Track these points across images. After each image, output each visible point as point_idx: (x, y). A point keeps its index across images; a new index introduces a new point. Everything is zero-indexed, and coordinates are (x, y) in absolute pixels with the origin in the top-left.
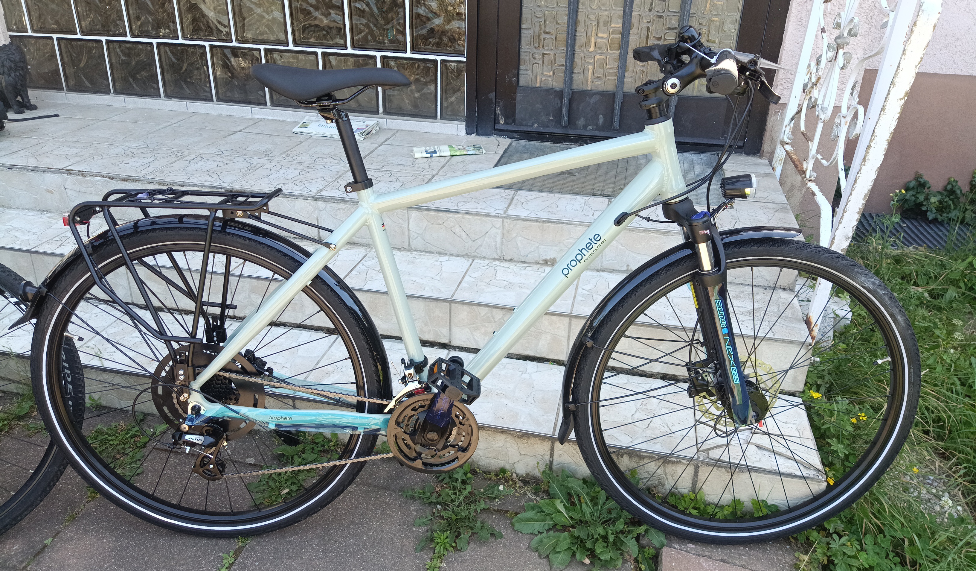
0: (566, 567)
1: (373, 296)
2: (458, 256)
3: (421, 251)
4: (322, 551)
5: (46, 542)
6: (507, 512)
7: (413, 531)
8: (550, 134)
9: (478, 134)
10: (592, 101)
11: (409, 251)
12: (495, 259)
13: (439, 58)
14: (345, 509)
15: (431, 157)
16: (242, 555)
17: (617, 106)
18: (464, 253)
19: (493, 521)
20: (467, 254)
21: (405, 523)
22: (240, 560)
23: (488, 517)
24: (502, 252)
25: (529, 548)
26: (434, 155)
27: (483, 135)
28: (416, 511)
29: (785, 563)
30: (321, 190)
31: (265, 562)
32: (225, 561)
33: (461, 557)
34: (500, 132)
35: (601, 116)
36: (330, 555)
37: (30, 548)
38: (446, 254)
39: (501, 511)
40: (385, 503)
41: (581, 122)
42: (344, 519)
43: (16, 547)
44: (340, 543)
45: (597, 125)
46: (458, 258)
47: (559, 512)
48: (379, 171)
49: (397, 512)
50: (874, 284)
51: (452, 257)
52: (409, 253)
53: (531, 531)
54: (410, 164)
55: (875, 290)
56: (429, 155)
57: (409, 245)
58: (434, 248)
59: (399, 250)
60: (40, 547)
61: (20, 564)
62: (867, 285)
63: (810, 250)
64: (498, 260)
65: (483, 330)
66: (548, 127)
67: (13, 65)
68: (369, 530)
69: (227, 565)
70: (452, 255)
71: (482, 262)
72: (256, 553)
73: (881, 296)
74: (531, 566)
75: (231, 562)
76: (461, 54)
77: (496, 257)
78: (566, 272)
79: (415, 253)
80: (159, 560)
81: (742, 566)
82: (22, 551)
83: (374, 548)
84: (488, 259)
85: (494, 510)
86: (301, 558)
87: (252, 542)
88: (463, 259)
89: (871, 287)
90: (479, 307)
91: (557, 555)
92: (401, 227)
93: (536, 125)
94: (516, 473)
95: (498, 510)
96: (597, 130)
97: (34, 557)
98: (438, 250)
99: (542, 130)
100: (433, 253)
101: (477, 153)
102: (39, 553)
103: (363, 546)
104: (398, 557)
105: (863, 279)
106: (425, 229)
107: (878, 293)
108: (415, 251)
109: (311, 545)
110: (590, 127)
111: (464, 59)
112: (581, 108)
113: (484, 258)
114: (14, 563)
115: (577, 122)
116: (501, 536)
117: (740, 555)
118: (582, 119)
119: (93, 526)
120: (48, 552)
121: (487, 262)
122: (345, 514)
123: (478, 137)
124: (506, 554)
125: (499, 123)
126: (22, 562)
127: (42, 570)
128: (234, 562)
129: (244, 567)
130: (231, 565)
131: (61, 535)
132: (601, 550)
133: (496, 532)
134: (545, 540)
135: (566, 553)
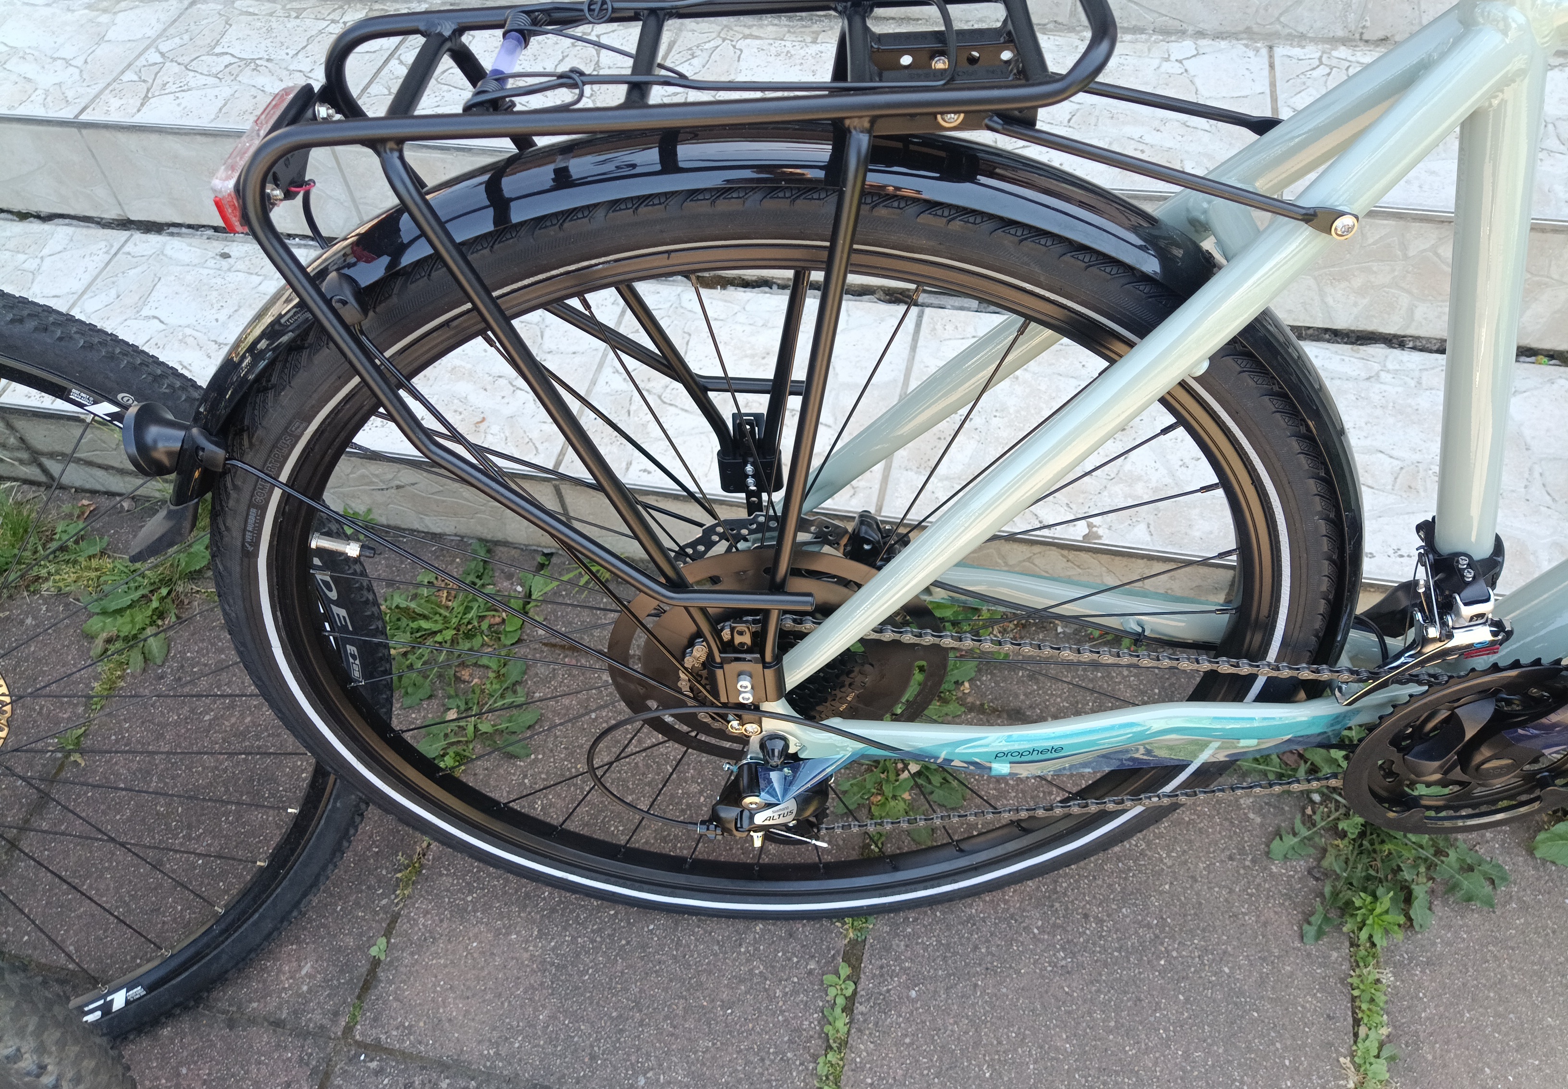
2: (1219, 36)
4: (1063, 949)
5: (374, 951)
7: (1273, 876)
12: (1335, 41)
18: (1241, 28)
20: (1248, 31)
21: (1242, 850)
22: (866, 982)
24: (1362, 18)
31: (931, 988)
32: (833, 991)
33: (1425, 945)
36: (1085, 958)
37: (342, 971)
38: (1184, 32)
43: (307, 969)
44: (1100, 922)
46: (1223, 44)
51: (1203, 42)
60: (363, 967)
61: (334, 1022)
64: (1344, 41)
65: (1357, 282)
69: (841, 1001)
70: (1200, 34)
71: (1296, 52)
72: (899, 960)
75: (848, 993)
77: (1340, 33)
80: (665, 990)
82: (325, 980)
83: (1192, 933)
84: (1315, 40)
86: (1018, 972)
88: (1239, 48)
97: (359, 997)
98: (1160, 21)
102: (367, 985)
103: (1161, 927)
104: (1265, 959)
109: (1027, 929)
113: (1301, 39)
114: (317, 1017)
119: (471, 892)
120: (390, 982)
121: (1312, 52)
124: (1537, 934)
126: (336, 1014)
127: (391, 1038)
128: (855, 993)
129: (885, 1005)
130: (851, 1000)
131: (402, 925)
133: (1495, 871)
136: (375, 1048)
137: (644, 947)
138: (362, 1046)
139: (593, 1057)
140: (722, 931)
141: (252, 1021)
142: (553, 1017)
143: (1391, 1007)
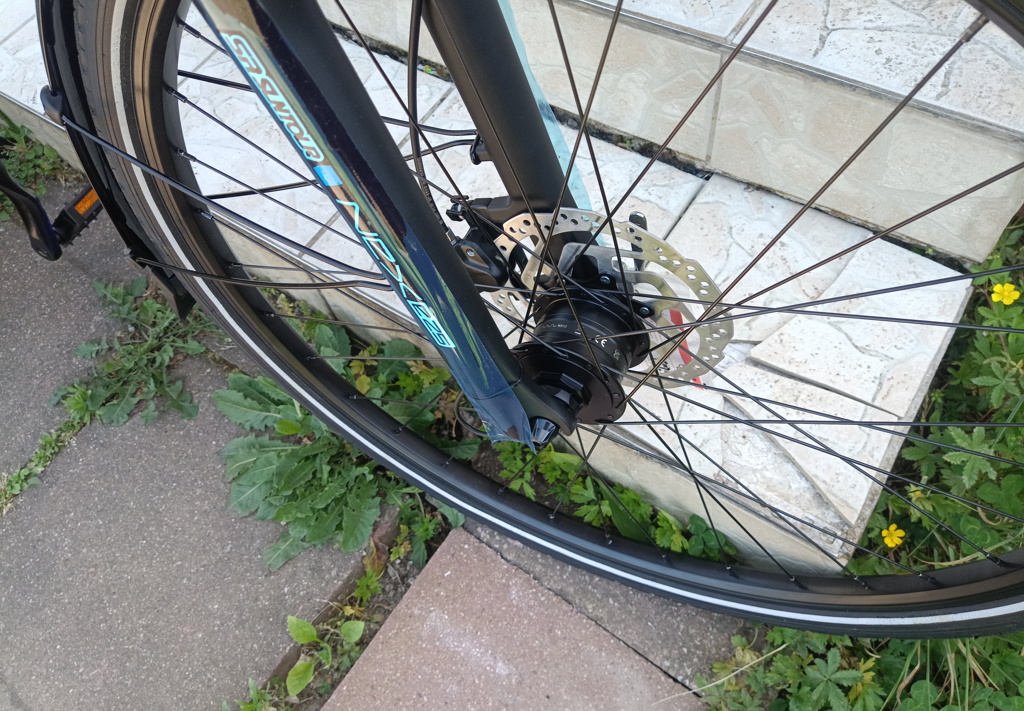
0: (250, 515)
6: (232, 368)
7: (70, 364)
19: (201, 381)
23: (200, 368)
25: (220, 453)
28: (98, 326)
29: (697, 647)
33: (107, 436)
39: (225, 362)
40: (67, 296)
47: (293, 403)
49: (71, 320)
53: (242, 422)
68: (16, 341)
74: (199, 491)
81: (597, 621)
85: (214, 360)
91: (244, 488)
95: (221, 359)
104: (22, 405)
116: (192, 413)
117: (607, 595)
124: (177, 453)
132: (299, 515)
133: (186, 404)
134: (241, 452)
135: (263, 487)
143: (59, 458)
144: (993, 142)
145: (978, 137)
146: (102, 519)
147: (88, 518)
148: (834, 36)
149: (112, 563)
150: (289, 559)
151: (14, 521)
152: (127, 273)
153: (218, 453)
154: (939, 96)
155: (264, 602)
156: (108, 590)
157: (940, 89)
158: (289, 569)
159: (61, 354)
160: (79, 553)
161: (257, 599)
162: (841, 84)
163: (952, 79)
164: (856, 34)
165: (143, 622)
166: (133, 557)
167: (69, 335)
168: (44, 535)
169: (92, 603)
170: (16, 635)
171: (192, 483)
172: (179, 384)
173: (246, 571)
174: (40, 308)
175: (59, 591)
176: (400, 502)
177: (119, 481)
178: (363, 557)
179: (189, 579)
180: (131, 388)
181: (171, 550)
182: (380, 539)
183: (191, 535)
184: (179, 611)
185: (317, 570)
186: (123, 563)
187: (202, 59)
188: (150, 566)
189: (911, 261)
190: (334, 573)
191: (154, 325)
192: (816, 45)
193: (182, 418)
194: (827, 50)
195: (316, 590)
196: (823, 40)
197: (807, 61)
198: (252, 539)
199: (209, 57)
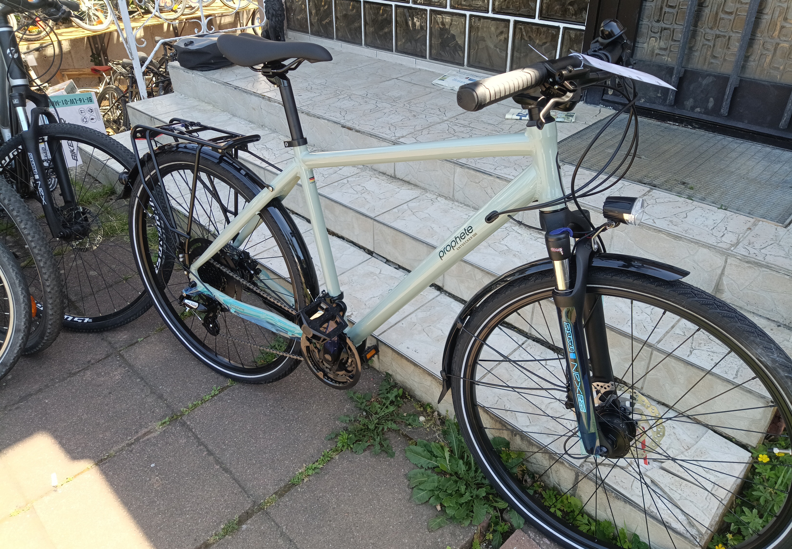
0: (422, 504)
1: (395, 232)
3: (461, 203)
4: (270, 411)
5: (139, 340)
6: (411, 439)
7: (335, 423)
8: (655, 110)
9: (586, 102)
10: (705, 82)
11: (453, 201)
13: (562, 25)
14: (304, 388)
15: (521, 119)
16: (226, 392)
17: (729, 91)
19: (396, 442)
21: (333, 415)
22: (222, 394)
23: (395, 437)
25: (406, 475)
26: (523, 118)
27: (591, 104)
28: (348, 410)
30: (403, 137)
31: (234, 402)
32: (213, 391)
33: (353, 458)
34: (607, 103)
35: (711, 99)
36: (272, 415)
37: (130, 340)
39: (408, 436)
40: (332, 394)
41: (689, 103)
42: (298, 394)
43: (125, 337)
45: (706, 108)
47: (445, 458)
48: (465, 126)
49: (335, 405)
50: (774, 361)
52: (450, 203)
53: (417, 463)
54: (496, 123)
55: (775, 369)
56: (518, 117)
57: (453, 196)
58: (471, 203)
59: (446, 198)
60: (135, 341)
62: (763, 359)
63: (696, 299)
66: (654, 103)
67: (274, 13)
68: (308, 409)
69: (213, 394)
72: (233, 394)
73: (782, 377)
74: (396, 490)
76: (582, 23)
78: (441, 254)
79: (456, 203)
82: (126, 340)
83: (302, 423)
85: (403, 434)
86: (255, 410)
87: (236, 386)
89: (769, 363)
90: (465, 264)
91: (420, 491)
92: (448, 179)
93: (643, 100)
94: (438, 412)
95: (406, 435)
96: (705, 113)
97: (128, 346)
99: (648, 105)
100: (469, 206)
101: (566, 121)
102: (132, 345)
103: (296, 418)
104: (312, 437)
105: (759, 351)
106: (465, 185)
107: (779, 373)
108: (457, 201)
109: (267, 403)
110: (698, 110)
111: (584, 28)
112: (691, 88)
114: (118, 346)
115: (685, 103)
116: (392, 455)
118: (691, 100)
119: (166, 339)
120: (136, 346)
122: (302, 391)
123: (585, 105)
124: (386, 472)
125: (607, 93)
126: (121, 347)
127: (126, 356)
128: (217, 394)
129: (221, 400)
130: (215, 395)
131: (149, 338)
132: (451, 505)
133: (390, 451)
134: (419, 475)
135: (429, 493)
136: (122, 356)
137: (187, 365)
138: (120, 355)
139: (157, 378)
140: (205, 369)
141: (106, 341)
142: (157, 368)
143: (330, 463)
144: (754, 397)
145: (749, 395)
146: (351, 493)
147: (344, 492)
148: (695, 351)
149: (356, 513)
150: (440, 527)
151: (308, 486)
152: (361, 390)
153: (405, 475)
154: (734, 378)
155: (429, 543)
156: (354, 524)
157: (734, 376)
158: (440, 531)
159: (330, 418)
160: (340, 506)
161: (425, 542)
162: (698, 368)
163: (739, 373)
164: (703, 352)
165: (371, 541)
166: (366, 512)
167: (334, 411)
168: (323, 495)
169: (347, 529)
170: (309, 537)
171: (393, 485)
172: (388, 441)
173: (420, 528)
174: (320, 397)
175: (330, 521)
176: (492, 512)
177: (359, 478)
178: (475, 533)
179: (393, 527)
180: (366, 439)
181: (384, 513)
182: (482, 527)
183: (393, 508)
184: (389, 540)
185: (453, 534)
186: (361, 514)
187: (416, 308)
188: (374, 517)
189: (726, 443)
190: (461, 537)
191: (376, 413)
192: (689, 353)
193: (388, 457)
194: (693, 355)
195: (453, 543)
196: (691, 352)
197: (685, 358)
198: (422, 515)
199: (419, 308)
